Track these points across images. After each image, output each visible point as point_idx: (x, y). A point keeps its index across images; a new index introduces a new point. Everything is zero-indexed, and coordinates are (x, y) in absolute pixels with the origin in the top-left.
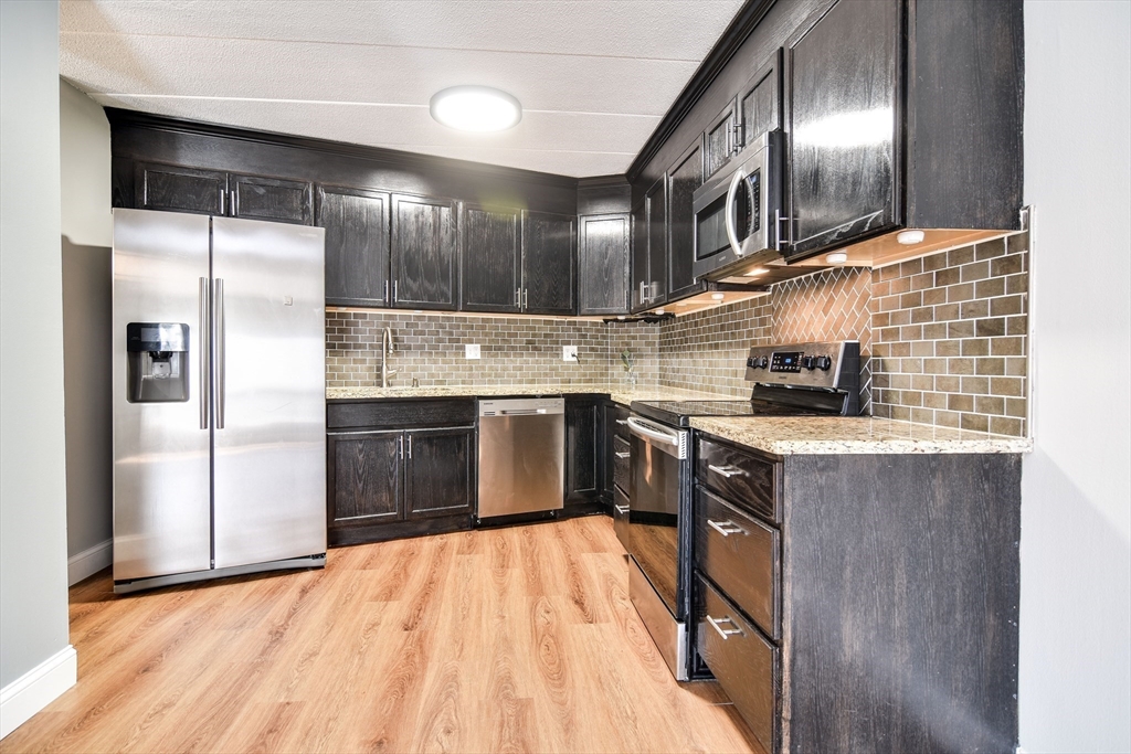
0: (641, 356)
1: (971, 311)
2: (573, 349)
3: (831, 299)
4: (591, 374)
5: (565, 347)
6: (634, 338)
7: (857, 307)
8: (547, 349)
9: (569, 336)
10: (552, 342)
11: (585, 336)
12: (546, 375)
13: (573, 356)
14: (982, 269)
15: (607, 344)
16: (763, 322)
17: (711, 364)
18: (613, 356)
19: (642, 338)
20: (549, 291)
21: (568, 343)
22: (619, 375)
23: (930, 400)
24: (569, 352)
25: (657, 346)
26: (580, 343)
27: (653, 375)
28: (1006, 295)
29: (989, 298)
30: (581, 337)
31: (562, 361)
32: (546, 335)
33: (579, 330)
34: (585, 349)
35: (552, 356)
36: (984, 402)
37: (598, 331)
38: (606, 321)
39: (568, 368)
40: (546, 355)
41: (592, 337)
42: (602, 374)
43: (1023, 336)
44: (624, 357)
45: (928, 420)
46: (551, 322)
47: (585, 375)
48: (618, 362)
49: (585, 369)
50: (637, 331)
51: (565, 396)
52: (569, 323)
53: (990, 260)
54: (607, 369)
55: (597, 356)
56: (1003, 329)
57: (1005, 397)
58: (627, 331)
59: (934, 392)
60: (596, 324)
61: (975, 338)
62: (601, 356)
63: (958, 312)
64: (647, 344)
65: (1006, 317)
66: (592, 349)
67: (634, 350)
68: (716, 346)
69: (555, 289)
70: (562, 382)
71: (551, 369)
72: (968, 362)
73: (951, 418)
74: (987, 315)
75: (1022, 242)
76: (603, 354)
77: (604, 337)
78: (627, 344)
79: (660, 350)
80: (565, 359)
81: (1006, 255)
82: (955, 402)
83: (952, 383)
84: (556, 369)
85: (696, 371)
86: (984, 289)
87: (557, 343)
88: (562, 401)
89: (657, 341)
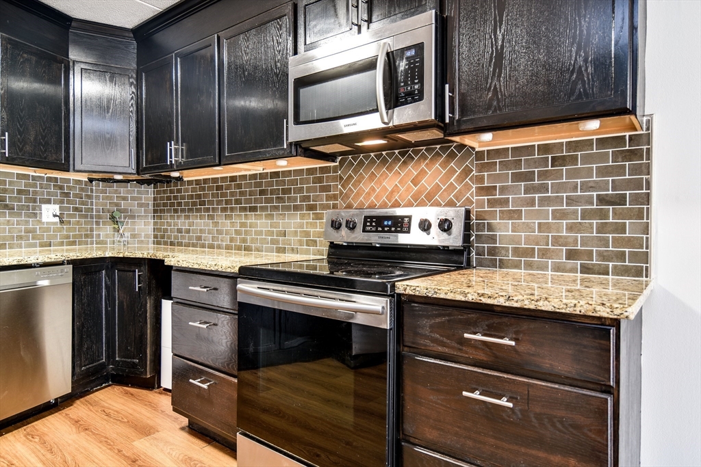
0: (133, 217)
1: (591, 187)
2: (55, 208)
3: (423, 173)
4: (74, 236)
5: (44, 206)
6: (125, 199)
7: (457, 180)
8: (21, 208)
9: (49, 194)
10: (28, 200)
11: (67, 195)
12: (20, 238)
13: (55, 216)
14: (604, 157)
15: (92, 204)
16: (325, 189)
17: (243, 225)
18: (99, 217)
19: (133, 199)
20: (35, 139)
21: (48, 202)
22: (107, 236)
23: (544, 253)
24: (49, 212)
25: (151, 208)
26: (62, 202)
27: (147, 236)
28: (627, 177)
29: (610, 179)
30: (63, 194)
31: (40, 222)
32: (20, 192)
33: (61, 188)
34: (68, 209)
35: (27, 216)
36: (605, 254)
37: (82, 189)
38: (91, 180)
39: (48, 230)
40: (20, 215)
41: (76, 196)
42: (87, 236)
43: (645, 207)
44: (112, 218)
45: (544, 268)
46: (26, 177)
47: (68, 237)
48: (104, 223)
49: (69, 230)
50: (128, 192)
51: (69, 262)
52: (49, 179)
53: (611, 150)
54: (92, 230)
55: (81, 216)
56: (626, 201)
57: (627, 250)
58: (116, 192)
59: (550, 247)
60: (79, 182)
61: (595, 207)
62: (86, 217)
63: (577, 187)
64: (140, 205)
65: (628, 192)
66: (76, 209)
67: (125, 211)
68: (253, 209)
69: (43, 138)
70: (41, 246)
71: (27, 231)
72: (587, 225)
73: (569, 267)
74: (609, 191)
75: (645, 139)
76: (86, 215)
77: (89, 197)
78: (117, 205)
79: (155, 211)
80: (44, 219)
81: (627, 148)
82: (571, 255)
83: (570, 240)
84: (34, 231)
85: (219, 232)
86: (603, 172)
87: (35, 201)
88: (69, 269)
89: (151, 203)
